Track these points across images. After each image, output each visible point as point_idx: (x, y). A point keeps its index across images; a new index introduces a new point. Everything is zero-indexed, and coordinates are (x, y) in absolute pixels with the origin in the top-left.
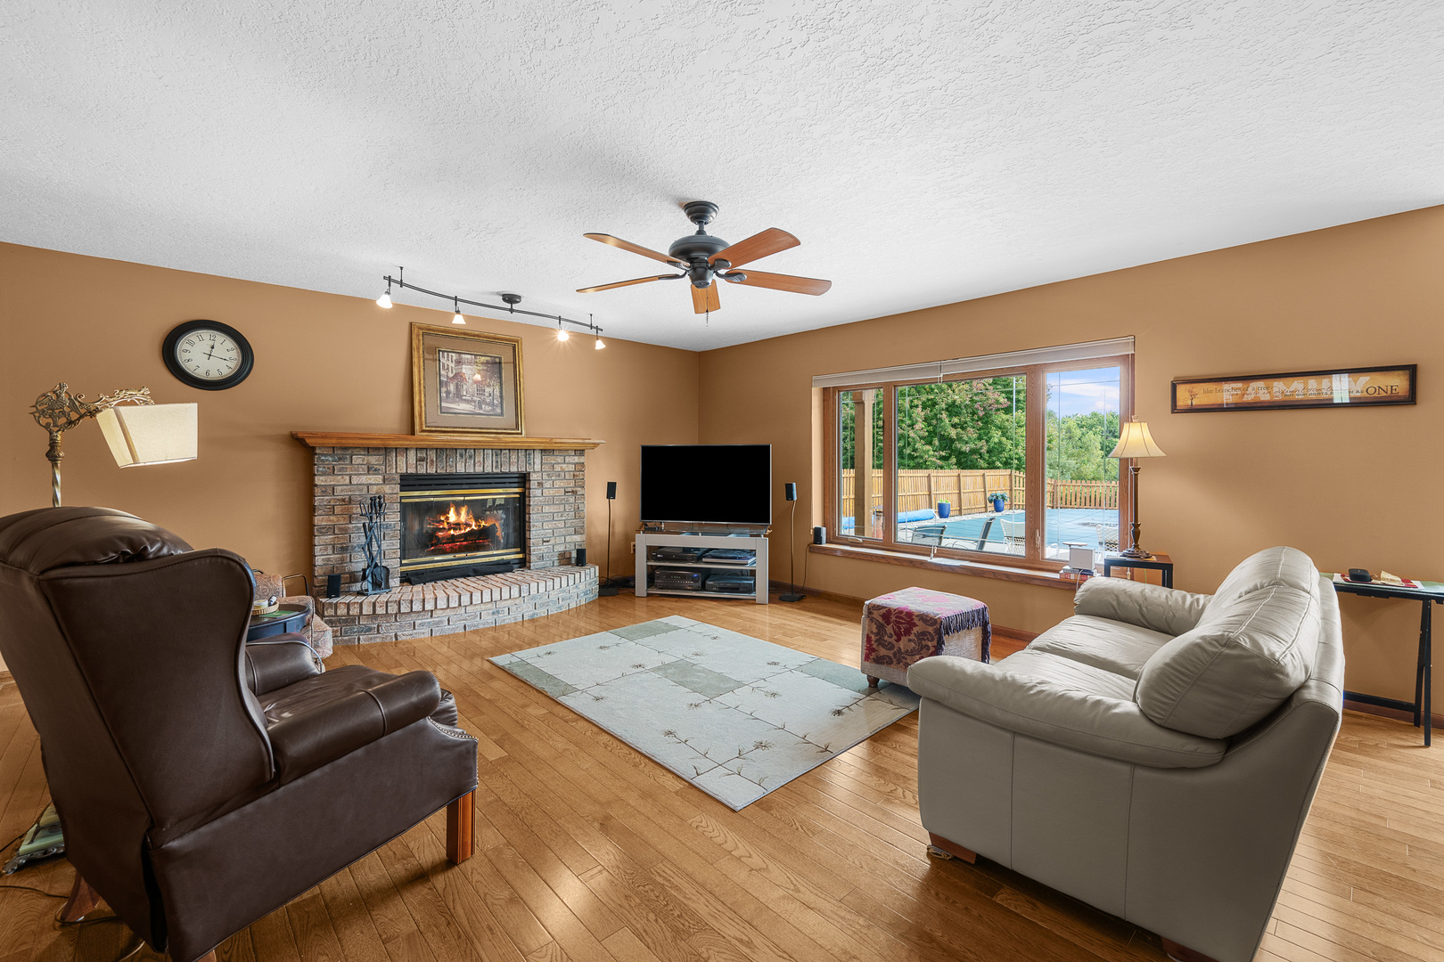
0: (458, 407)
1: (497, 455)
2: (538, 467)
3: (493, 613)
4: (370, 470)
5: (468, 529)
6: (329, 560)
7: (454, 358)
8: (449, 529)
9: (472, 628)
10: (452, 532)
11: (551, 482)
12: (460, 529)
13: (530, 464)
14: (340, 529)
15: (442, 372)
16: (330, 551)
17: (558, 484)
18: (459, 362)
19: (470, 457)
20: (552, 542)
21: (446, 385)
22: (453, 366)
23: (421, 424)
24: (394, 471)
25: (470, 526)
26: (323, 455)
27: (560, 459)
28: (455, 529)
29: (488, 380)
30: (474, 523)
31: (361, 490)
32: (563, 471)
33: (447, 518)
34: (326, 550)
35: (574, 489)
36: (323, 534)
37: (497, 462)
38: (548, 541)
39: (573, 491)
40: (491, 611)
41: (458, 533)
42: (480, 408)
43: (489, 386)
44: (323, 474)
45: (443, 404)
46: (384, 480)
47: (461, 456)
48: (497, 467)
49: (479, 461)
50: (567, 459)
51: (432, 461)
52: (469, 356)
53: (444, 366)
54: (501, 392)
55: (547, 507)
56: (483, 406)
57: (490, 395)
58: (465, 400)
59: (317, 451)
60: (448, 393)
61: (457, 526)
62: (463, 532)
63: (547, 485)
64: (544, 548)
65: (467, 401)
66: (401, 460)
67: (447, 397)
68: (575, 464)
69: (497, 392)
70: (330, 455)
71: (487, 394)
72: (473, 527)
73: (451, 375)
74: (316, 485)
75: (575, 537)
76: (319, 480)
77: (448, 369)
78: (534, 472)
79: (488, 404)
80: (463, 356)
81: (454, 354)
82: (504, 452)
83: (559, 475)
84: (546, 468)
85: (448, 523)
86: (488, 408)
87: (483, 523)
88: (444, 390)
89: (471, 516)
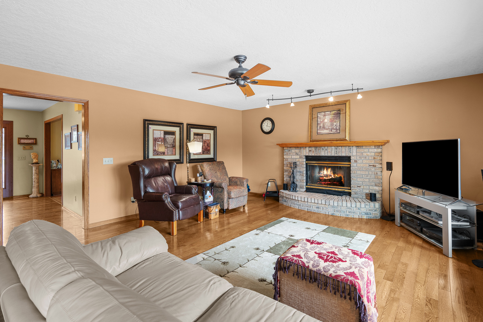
0: (323, 132)
1: (336, 149)
2: (354, 154)
3: (317, 208)
4: (297, 154)
5: (331, 177)
6: (287, 179)
7: (323, 114)
8: (324, 177)
9: (310, 211)
10: (325, 178)
11: (361, 161)
12: (328, 177)
13: (351, 152)
14: (289, 171)
15: (319, 120)
16: (287, 177)
17: (365, 161)
18: (324, 116)
19: (326, 150)
20: (362, 187)
21: (320, 124)
22: (322, 117)
23: (310, 139)
24: (302, 155)
25: (331, 176)
26: (286, 150)
27: (366, 150)
28: (326, 177)
29: (335, 120)
30: (333, 175)
31: (294, 160)
32: (368, 155)
33: (323, 172)
34: (286, 177)
35: (374, 165)
36: (286, 172)
37: (336, 152)
38: (360, 187)
39: (373, 166)
40: (316, 207)
41: (327, 178)
42: (331, 131)
43: (335, 122)
44: (286, 155)
45: (318, 131)
46: (300, 157)
47: (323, 149)
48: (336, 154)
49: (329, 151)
50: (370, 150)
51: (313, 151)
52: (328, 112)
53: (319, 118)
54: (340, 124)
55: (359, 172)
56: (333, 130)
57: (335, 125)
58: (326, 129)
59: (284, 149)
60: (320, 127)
61: (327, 176)
62: (329, 178)
63: (359, 162)
64: (358, 189)
65: (327, 129)
66: (304, 151)
67: (320, 129)
68: (375, 153)
69: (338, 124)
70: (287, 150)
71: (334, 125)
72: (333, 177)
73: (321, 120)
74: (284, 158)
75: (375, 187)
76: (285, 157)
77: (321, 118)
78: (353, 156)
79: (335, 129)
80: (326, 113)
81: (323, 113)
82: (339, 147)
83: (366, 158)
84: (358, 154)
85: (324, 174)
86: (334, 131)
87: (336, 176)
88: (319, 126)
89: (332, 172)
